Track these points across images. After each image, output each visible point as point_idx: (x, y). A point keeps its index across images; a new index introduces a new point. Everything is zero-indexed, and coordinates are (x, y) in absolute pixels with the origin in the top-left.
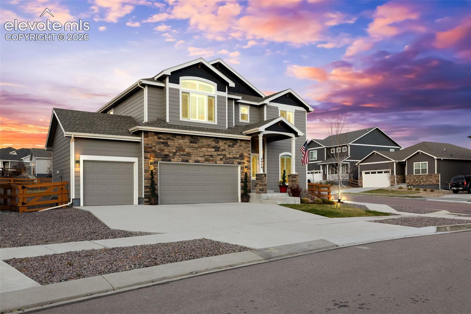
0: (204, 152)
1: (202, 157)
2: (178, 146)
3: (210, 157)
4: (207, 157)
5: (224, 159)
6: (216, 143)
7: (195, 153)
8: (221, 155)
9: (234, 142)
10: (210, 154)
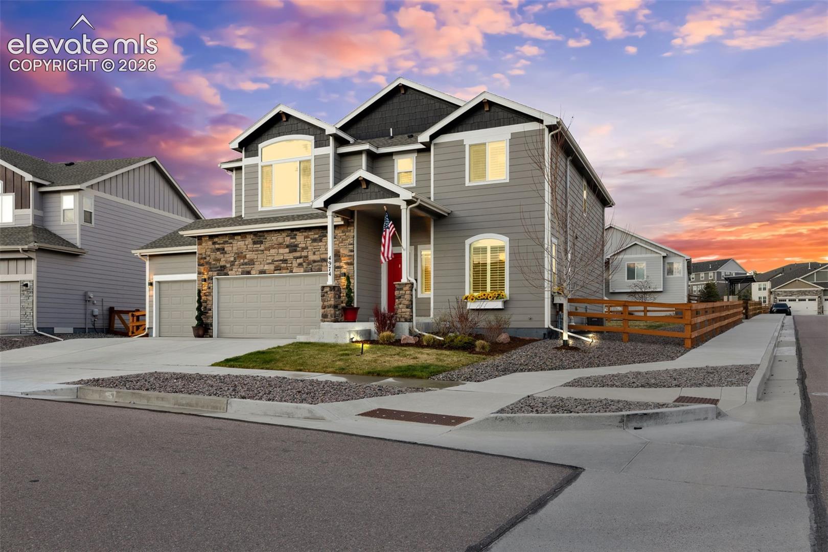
0: (274, 256)
1: (270, 263)
2: (237, 251)
3: (283, 263)
4: (277, 263)
5: (304, 264)
6: (291, 238)
7: (260, 260)
8: (299, 257)
9: (322, 233)
10: (282, 258)
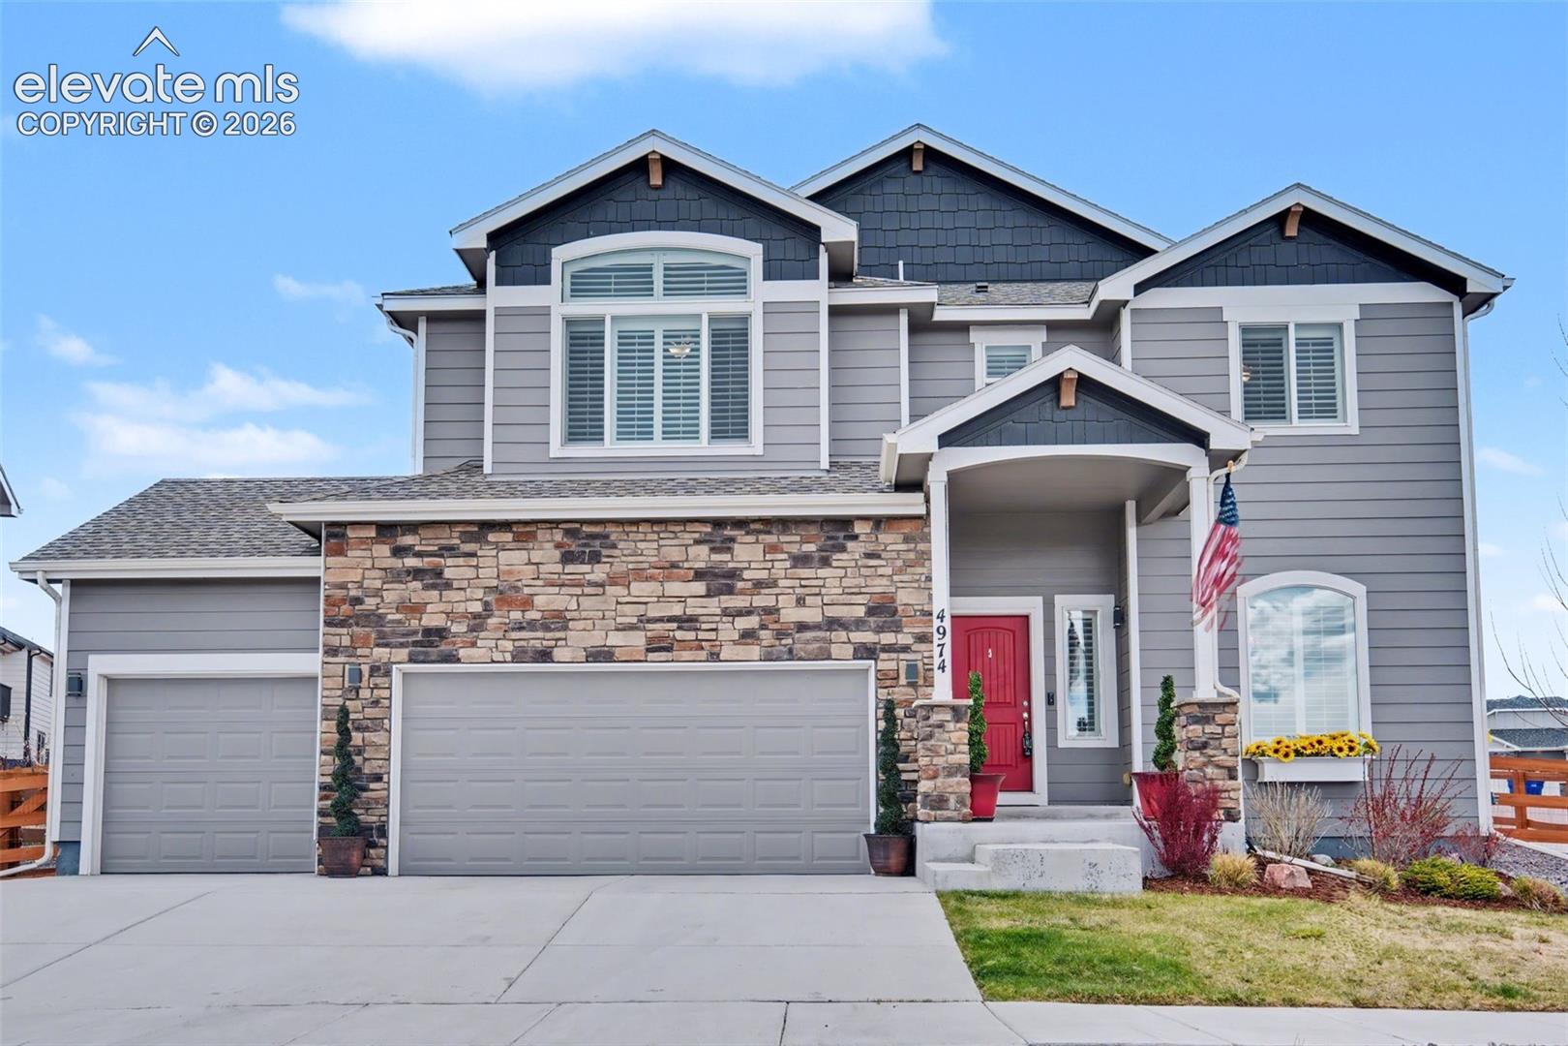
0: (646, 603)
1: (632, 627)
2: (495, 583)
3: (679, 628)
4: (658, 626)
5: (763, 634)
6: (713, 550)
7: (591, 614)
8: (748, 612)
9: (829, 537)
10: (677, 610)
